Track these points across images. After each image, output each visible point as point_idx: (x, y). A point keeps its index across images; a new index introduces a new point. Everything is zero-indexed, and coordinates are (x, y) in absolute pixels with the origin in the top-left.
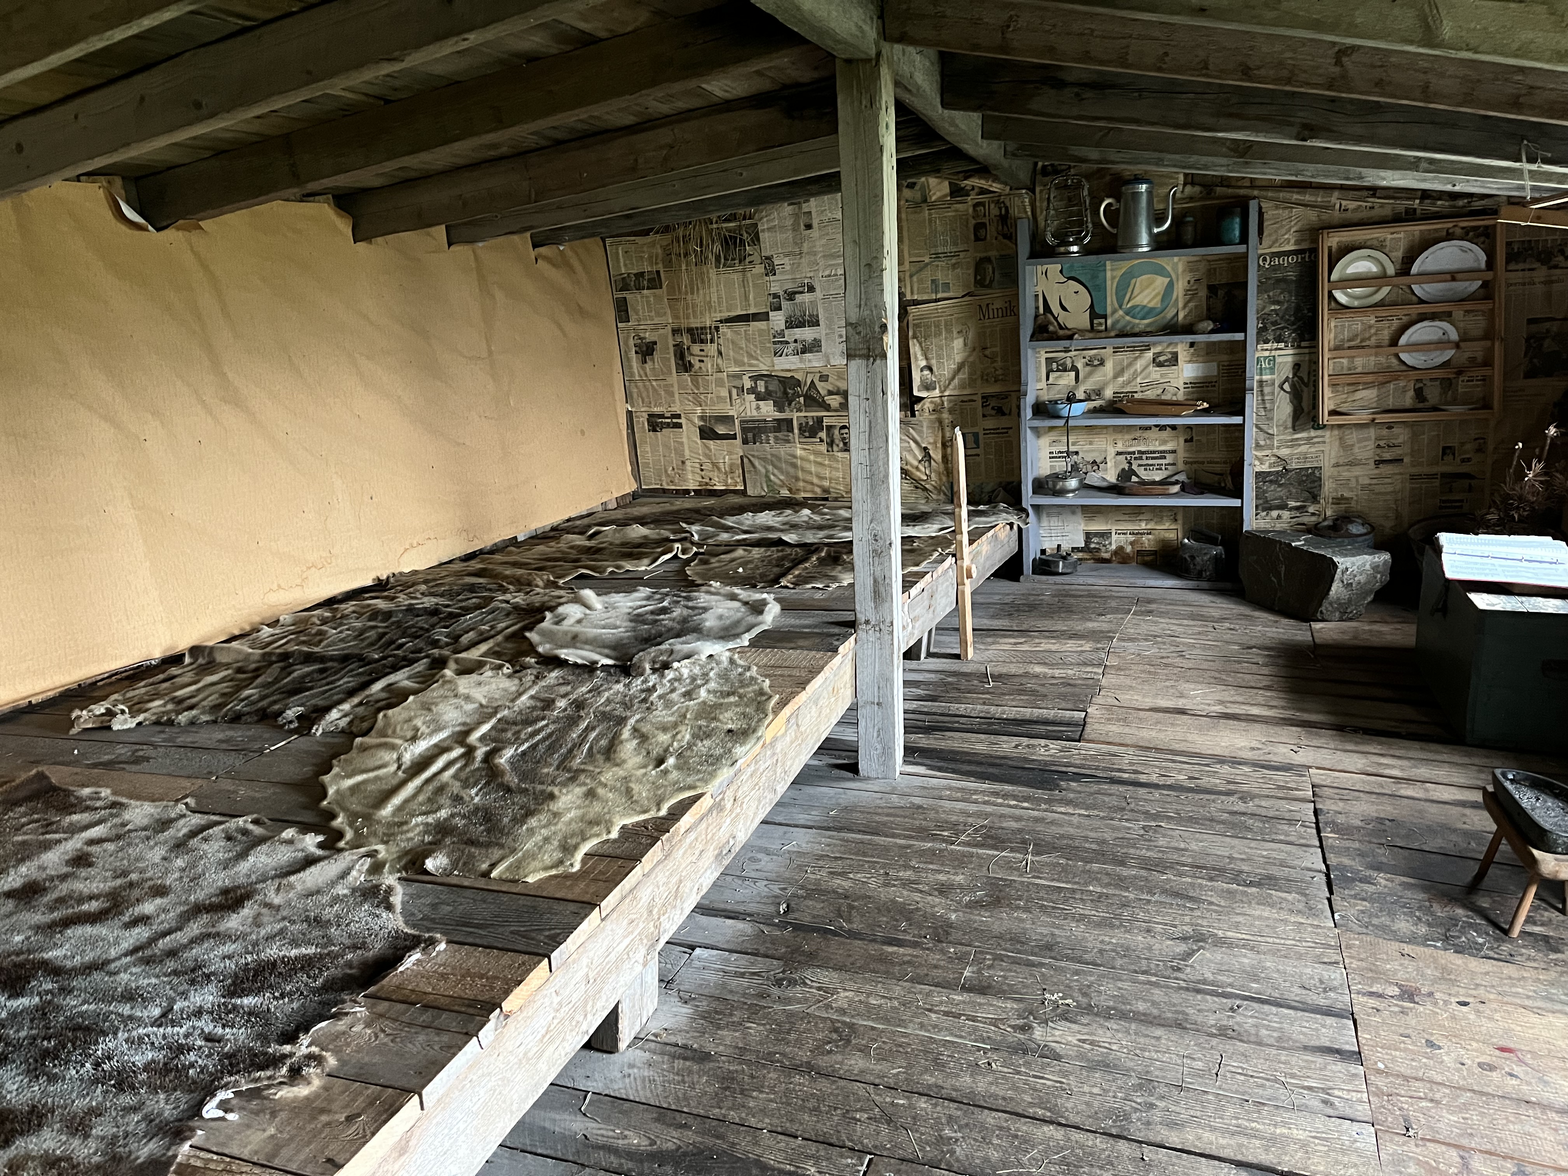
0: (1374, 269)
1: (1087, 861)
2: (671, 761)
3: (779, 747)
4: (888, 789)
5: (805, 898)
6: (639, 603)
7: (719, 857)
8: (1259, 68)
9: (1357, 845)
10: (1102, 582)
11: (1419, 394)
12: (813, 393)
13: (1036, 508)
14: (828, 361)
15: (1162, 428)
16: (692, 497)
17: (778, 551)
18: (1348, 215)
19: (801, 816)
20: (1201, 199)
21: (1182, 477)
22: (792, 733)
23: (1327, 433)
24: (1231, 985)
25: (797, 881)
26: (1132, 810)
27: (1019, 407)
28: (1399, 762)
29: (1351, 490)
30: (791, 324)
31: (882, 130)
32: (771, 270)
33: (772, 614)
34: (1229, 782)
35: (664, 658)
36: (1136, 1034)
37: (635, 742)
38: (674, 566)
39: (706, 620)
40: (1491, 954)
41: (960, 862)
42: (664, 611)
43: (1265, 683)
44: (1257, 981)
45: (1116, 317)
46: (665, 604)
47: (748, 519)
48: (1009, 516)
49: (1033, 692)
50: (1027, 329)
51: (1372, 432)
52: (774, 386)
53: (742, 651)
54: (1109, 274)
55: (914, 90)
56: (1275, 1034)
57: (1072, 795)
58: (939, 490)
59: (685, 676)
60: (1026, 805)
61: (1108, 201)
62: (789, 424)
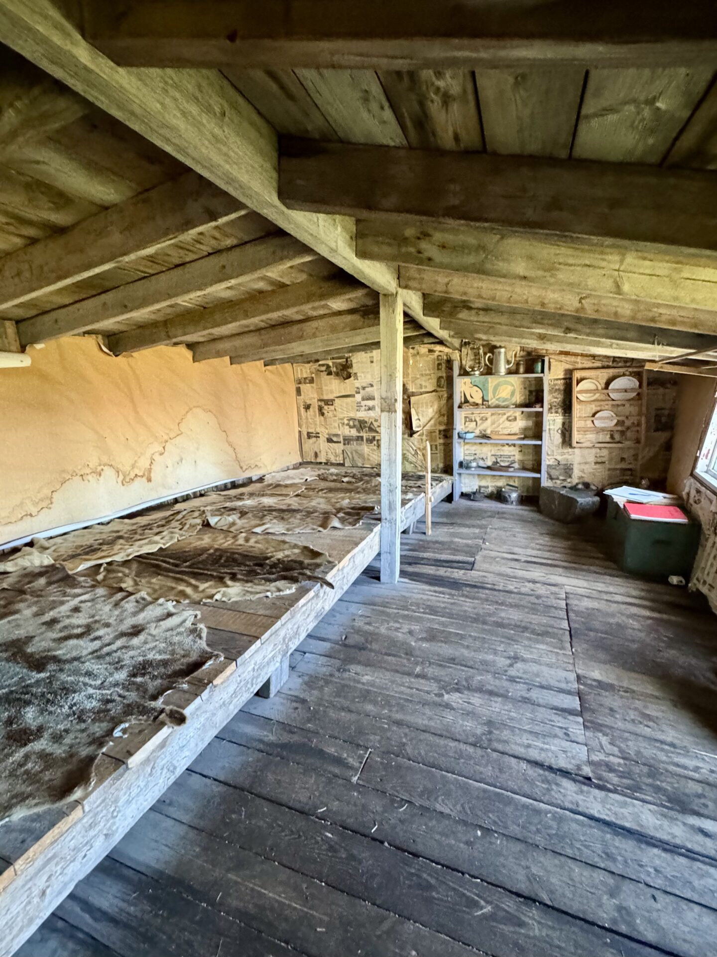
0: (593, 387)
1: (471, 622)
3: (345, 570)
4: (392, 588)
5: (353, 633)
7: (316, 617)
8: (548, 304)
11: (612, 437)
12: (372, 426)
13: (459, 474)
14: (377, 414)
15: (510, 445)
18: (584, 366)
20: (526, 356)
21: (516, 465)
22: (351, 565)
23: (576, 450)
24: (528, 679)
25: (350, 626)
26: (492, 601)
27: (452, 435)
29: (584, 473)
30: (363, 399)
32: (357, 379)
34: (531, 590)
36: (487, 699)
44: (539, 678)
45: (492, 400)
48: (448, 478)
49: (454, 549)
50: (457, 404)
51: (594, 451)
52: (357, 423)
54: (489, 384)
55: (411, 308)
56: (546, 702)
57: (467, 594)
61: (489, 355)
62: (362, 437)
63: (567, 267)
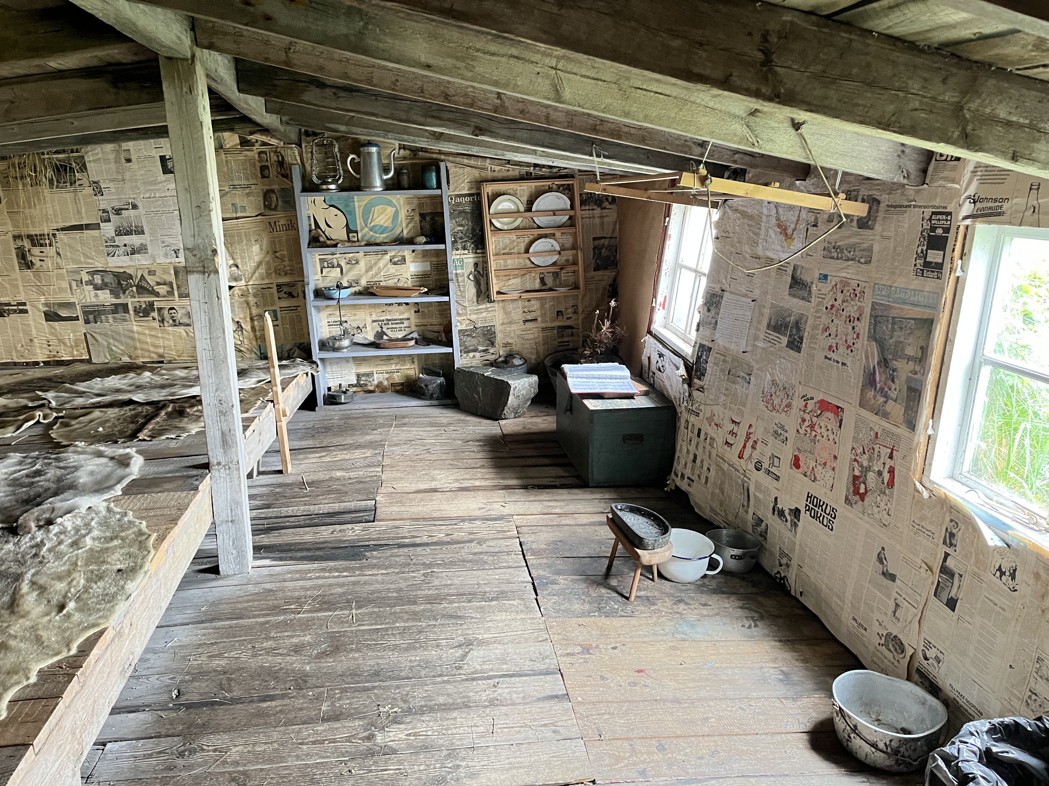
0: (513, 207)
1: (392, 606)
2: (71, 605)
3: (161, 574)
4: (245, 582)
5: (191, 681)
6: (13, 469)
7: (122, 672)
8: (454, 96)
9: (545, 561)
10: (370, 406)
11: (542, 280)
12: (144, 284)
13: (322, 360)
14: (154, 260)
15: (400, 304)
16: (41, 367)
17: (130, 410)
18: (496, 174)
19: (178, 616)
20: (411, 159)
21: (415, 335)
23: (496, 305)
24: (492, 670)
25: (183, 670)
26: (415, 564)
27: (304, 292)
28: (559, 504)
29: (512, 338)
30: (119, 233)
31: (200, 110)
32: (99, 191)
33: (137, 463)
34: (470, 534)
35: (47, 515)
36: (441, 720)
37: (36, 593)
38: (38, 430)
39: (79, 477)
40: (623, 614)
41: (306, 625)
42: (38, 473)
43: (480, 464)
44: (506, 664)
45: (364, 233)
46: (38, 467)
47: (97, 384)
48: (305, 368)
49: (338, 491)
50: (304, 240)
51: (520, 303)
52: (109, 279)
53: (116, 500)
54: (356, 204)
55: (219, 81)
56: (521, 695)
57: (375, 561)
58: (251, 351)
59: (69, 529)
60: (345, 574)
61: (352, 156)
62: (125, 307)
63: (488, 57)
